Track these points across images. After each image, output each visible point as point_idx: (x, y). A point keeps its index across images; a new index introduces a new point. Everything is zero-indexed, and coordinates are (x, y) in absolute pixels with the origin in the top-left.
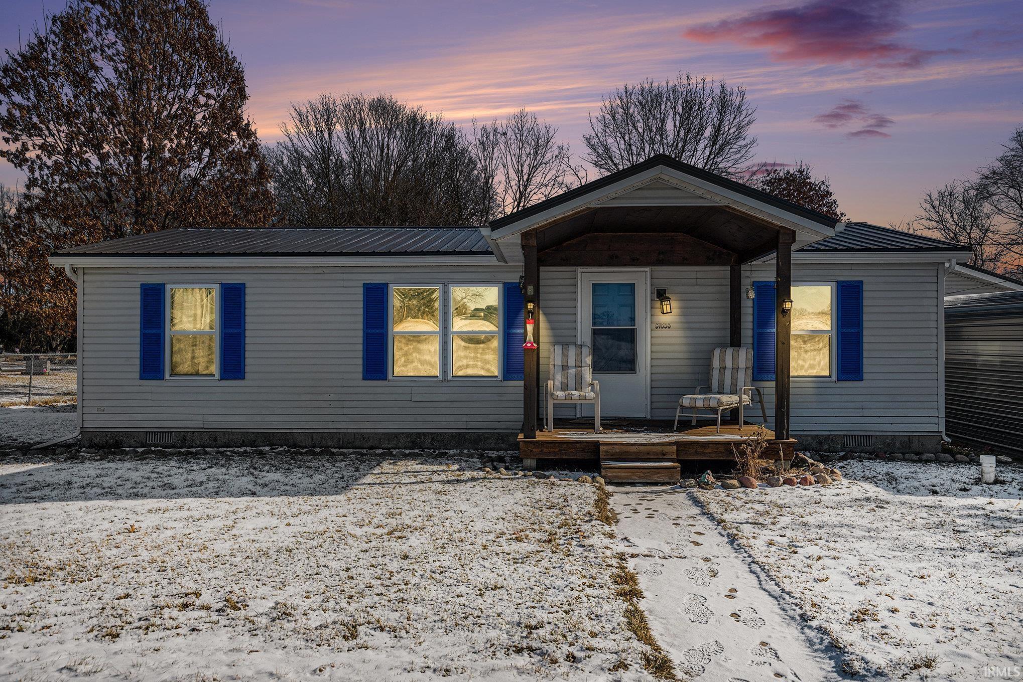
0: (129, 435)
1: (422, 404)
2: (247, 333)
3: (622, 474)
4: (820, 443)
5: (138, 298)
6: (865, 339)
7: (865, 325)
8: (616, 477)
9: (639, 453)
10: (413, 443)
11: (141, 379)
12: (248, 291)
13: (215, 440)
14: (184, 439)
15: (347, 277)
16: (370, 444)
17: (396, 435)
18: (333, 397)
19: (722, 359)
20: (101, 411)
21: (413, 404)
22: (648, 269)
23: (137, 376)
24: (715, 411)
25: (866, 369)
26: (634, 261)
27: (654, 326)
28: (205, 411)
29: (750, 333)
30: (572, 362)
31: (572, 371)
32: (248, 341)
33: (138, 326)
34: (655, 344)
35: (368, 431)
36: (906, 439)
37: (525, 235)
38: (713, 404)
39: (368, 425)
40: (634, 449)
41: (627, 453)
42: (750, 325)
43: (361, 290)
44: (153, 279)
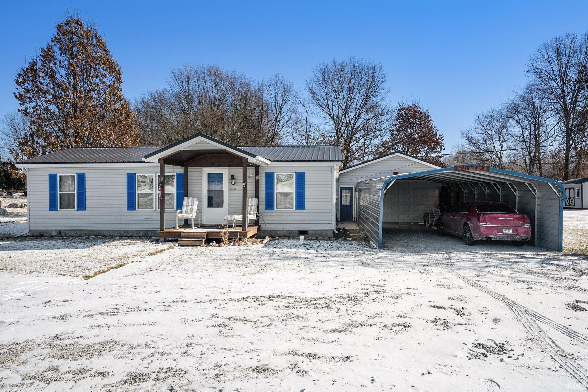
0: (46, 232)
1: (149, 219)
2: (86, 193)
3: (185, 242)
4: (290, 234)
5: (48, 179)
6: (306, 194)
7: (306, 189)
8: (183, 244)
9: (194, 235)
10: (145, 234)
11: (50, 210)
12: (86, 176)
13: (76, 234)
14: (65, 233)
15: (121, 171)
16: (130, 235)
17: (139, 231)
18: (117, 217)
19: (251, 202)
20: (36, 223)
21: (145, 219)
22: (228, 168)
23: (48, 209)
24: (232, 221)
25: (306, 206)
26: (220, 165)
27: (230, 189)
28: (72, 222)
29: (264, 192)
30: (190, 204)
31: (190, 207)
32: (86, 195)
33: (48, 190)
34: (230, 196)
35: (129, 230)
36: (321, 232)
37: (160, 160)
38: (232, 219)
39: (129, 227)
40: (192, 234)
41: (189, 235)
42: (264, 189)
43: (126, 176)
44: (53, 172)
